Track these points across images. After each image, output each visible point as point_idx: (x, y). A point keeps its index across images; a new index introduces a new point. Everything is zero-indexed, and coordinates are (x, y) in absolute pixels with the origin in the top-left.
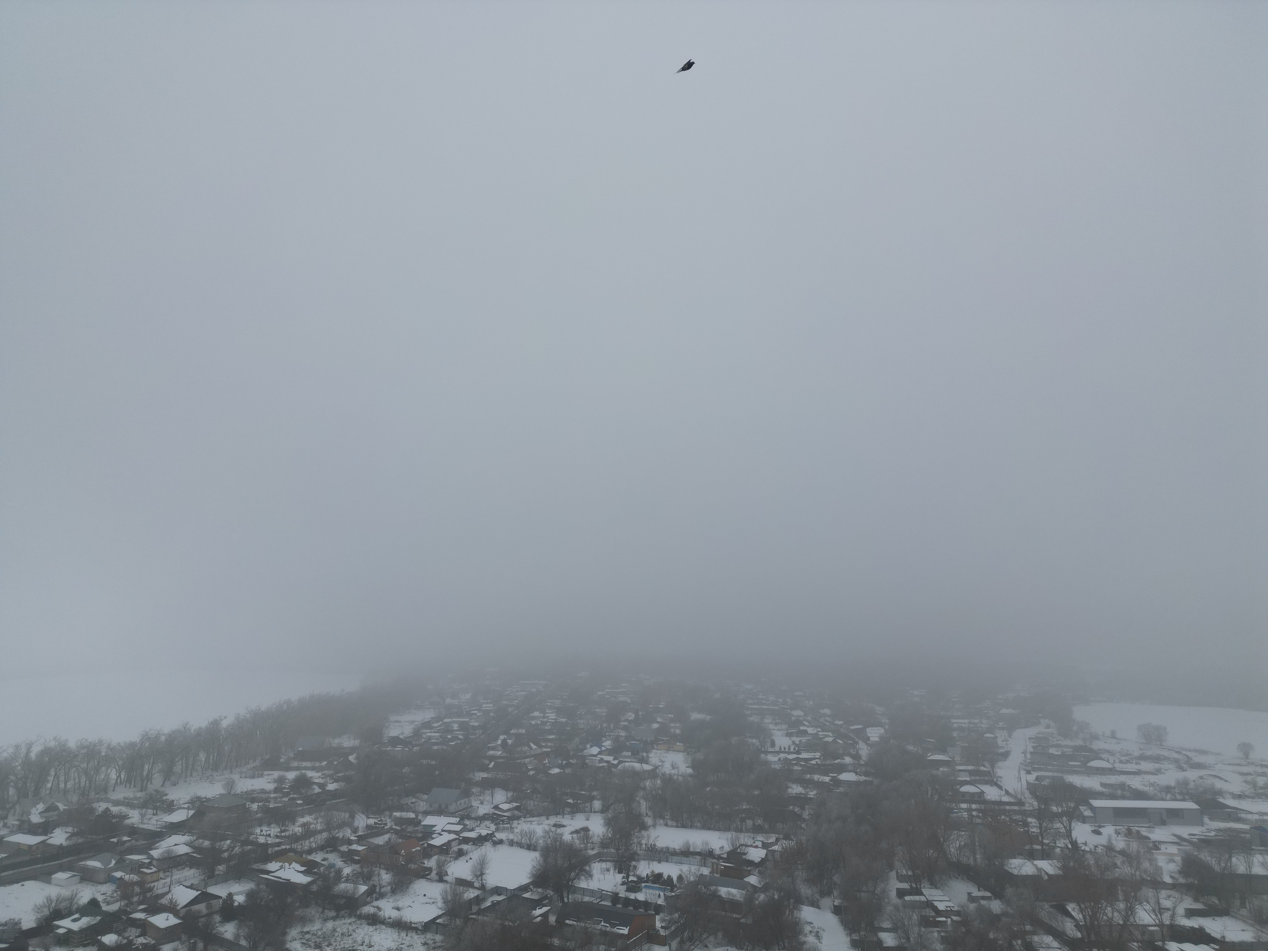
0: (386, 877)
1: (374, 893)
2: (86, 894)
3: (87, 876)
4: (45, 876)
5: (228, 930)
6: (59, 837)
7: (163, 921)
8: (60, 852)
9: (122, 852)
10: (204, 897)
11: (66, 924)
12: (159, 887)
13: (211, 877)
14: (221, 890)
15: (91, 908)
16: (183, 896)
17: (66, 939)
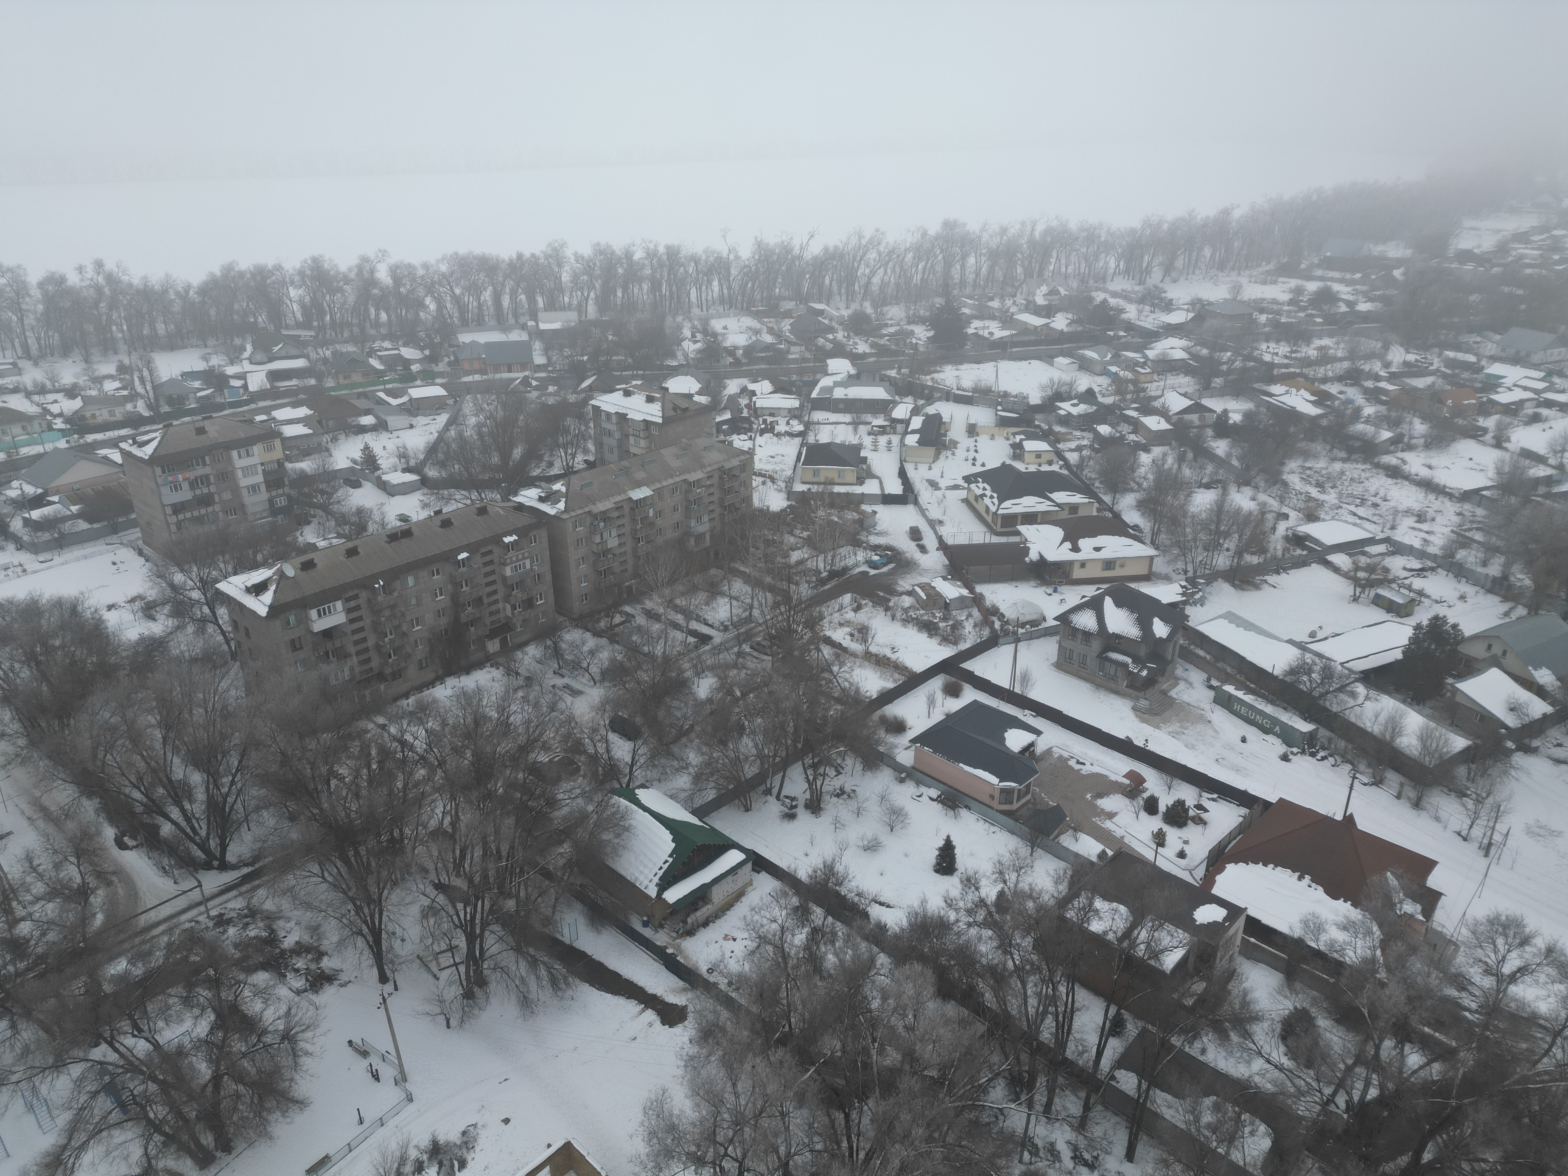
0: (1419, 427)
1: (1399, 442)
2: (1084, 382)
3: (1085, 366)
4: (1048, 358)
5: (1221, 447)
6: (1060, 322)
7: (1154, 423)
8: (1061, 338)
9: (1119, 347)
10: (1197, 408)
11: (1066, 407)
12: (1153, 389)
13: (1206, 388)
14: (1216, 405)
15: (1089, 396)
16: (1176, 403)
17: (1066, 420)
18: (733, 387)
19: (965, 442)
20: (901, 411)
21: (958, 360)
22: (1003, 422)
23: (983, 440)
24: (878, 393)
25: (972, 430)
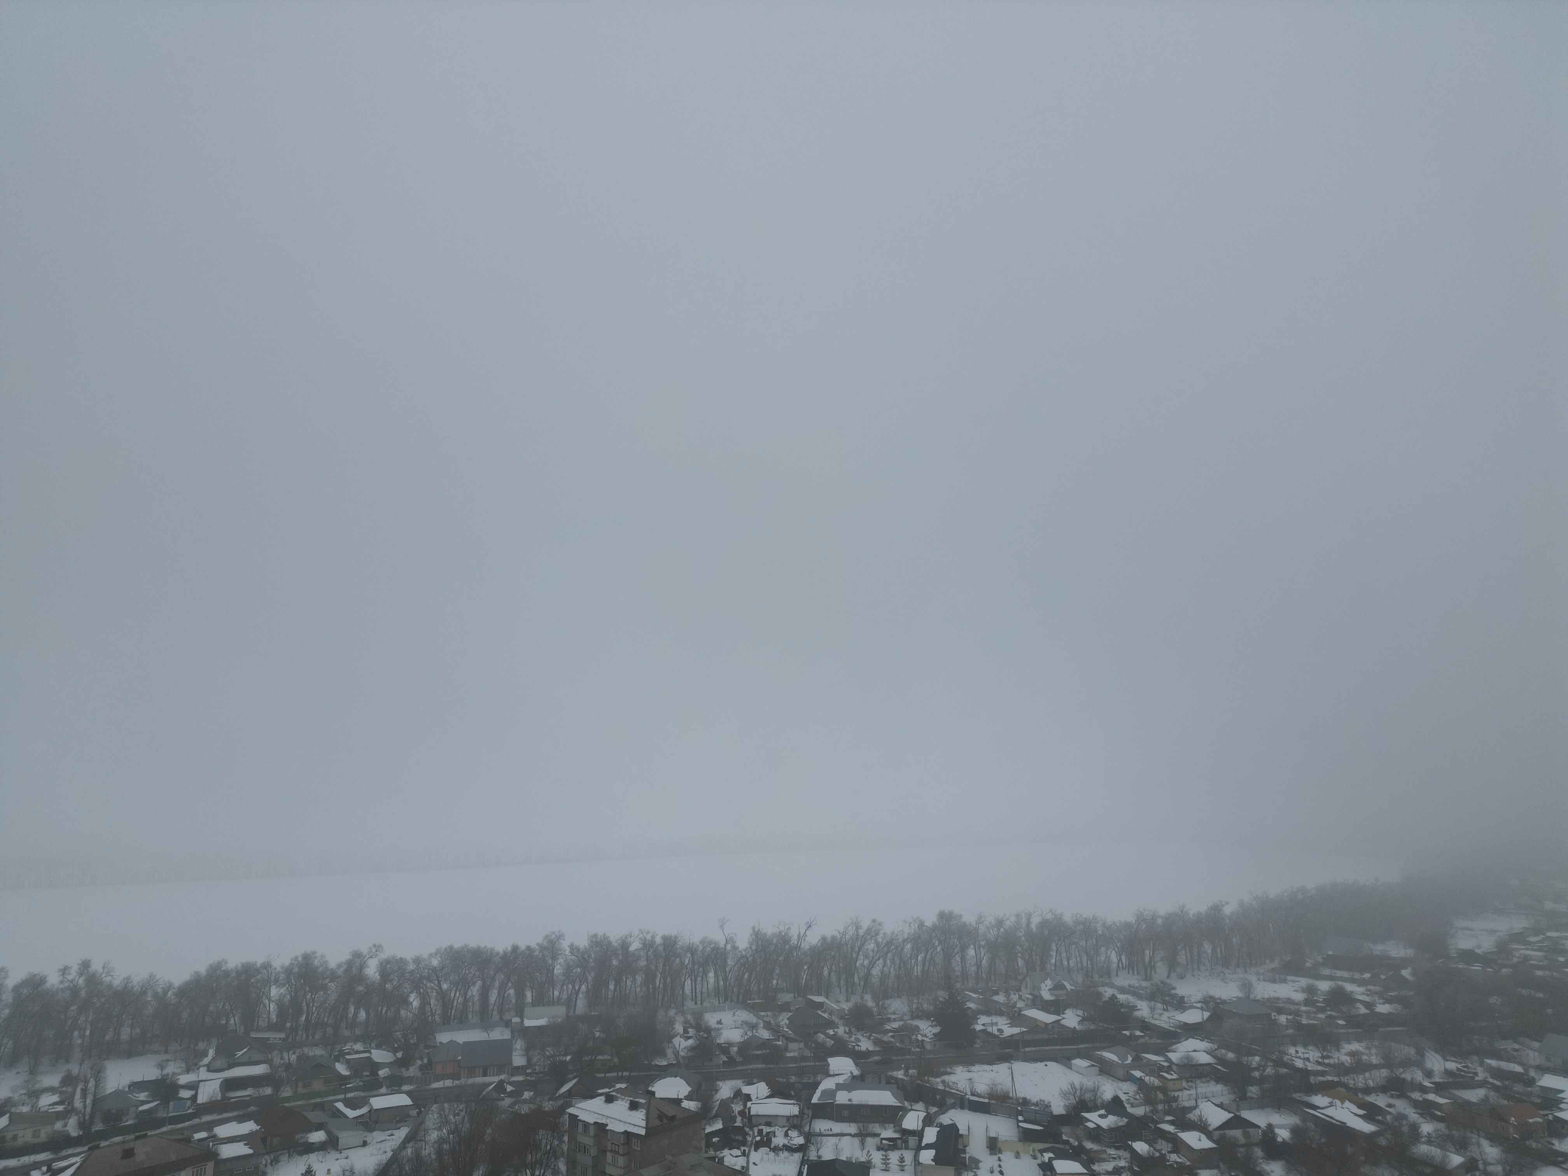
0: (1491, 1151)
1: (1475, 1170)
2: (1108, 1089)
3: (1105, 1069)
4: (1065, 1060)
5: (1276, 1171)
6: (1071, 1019)
7: (1195, 1140)
8: (1075, 1037)
9: (1138, 1048)
10: (1237, 1122)
11: (1094, 1118)
12: (1185, 1097)
13: (1243, 1098)
14: (1260, 1118)
15: (1115, 1106)
16: (1216, 1117)
17: (1097, 1134)
18: (725, 1090)
19: (988, 1161)
20: (912, 1120)
21: (969, 1061)
22: (1027, 1136)
23: (1007, 1157)
24: (885, 1098)
25: (994, 1146)
